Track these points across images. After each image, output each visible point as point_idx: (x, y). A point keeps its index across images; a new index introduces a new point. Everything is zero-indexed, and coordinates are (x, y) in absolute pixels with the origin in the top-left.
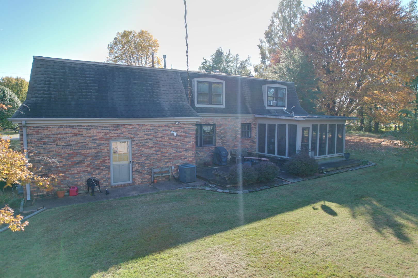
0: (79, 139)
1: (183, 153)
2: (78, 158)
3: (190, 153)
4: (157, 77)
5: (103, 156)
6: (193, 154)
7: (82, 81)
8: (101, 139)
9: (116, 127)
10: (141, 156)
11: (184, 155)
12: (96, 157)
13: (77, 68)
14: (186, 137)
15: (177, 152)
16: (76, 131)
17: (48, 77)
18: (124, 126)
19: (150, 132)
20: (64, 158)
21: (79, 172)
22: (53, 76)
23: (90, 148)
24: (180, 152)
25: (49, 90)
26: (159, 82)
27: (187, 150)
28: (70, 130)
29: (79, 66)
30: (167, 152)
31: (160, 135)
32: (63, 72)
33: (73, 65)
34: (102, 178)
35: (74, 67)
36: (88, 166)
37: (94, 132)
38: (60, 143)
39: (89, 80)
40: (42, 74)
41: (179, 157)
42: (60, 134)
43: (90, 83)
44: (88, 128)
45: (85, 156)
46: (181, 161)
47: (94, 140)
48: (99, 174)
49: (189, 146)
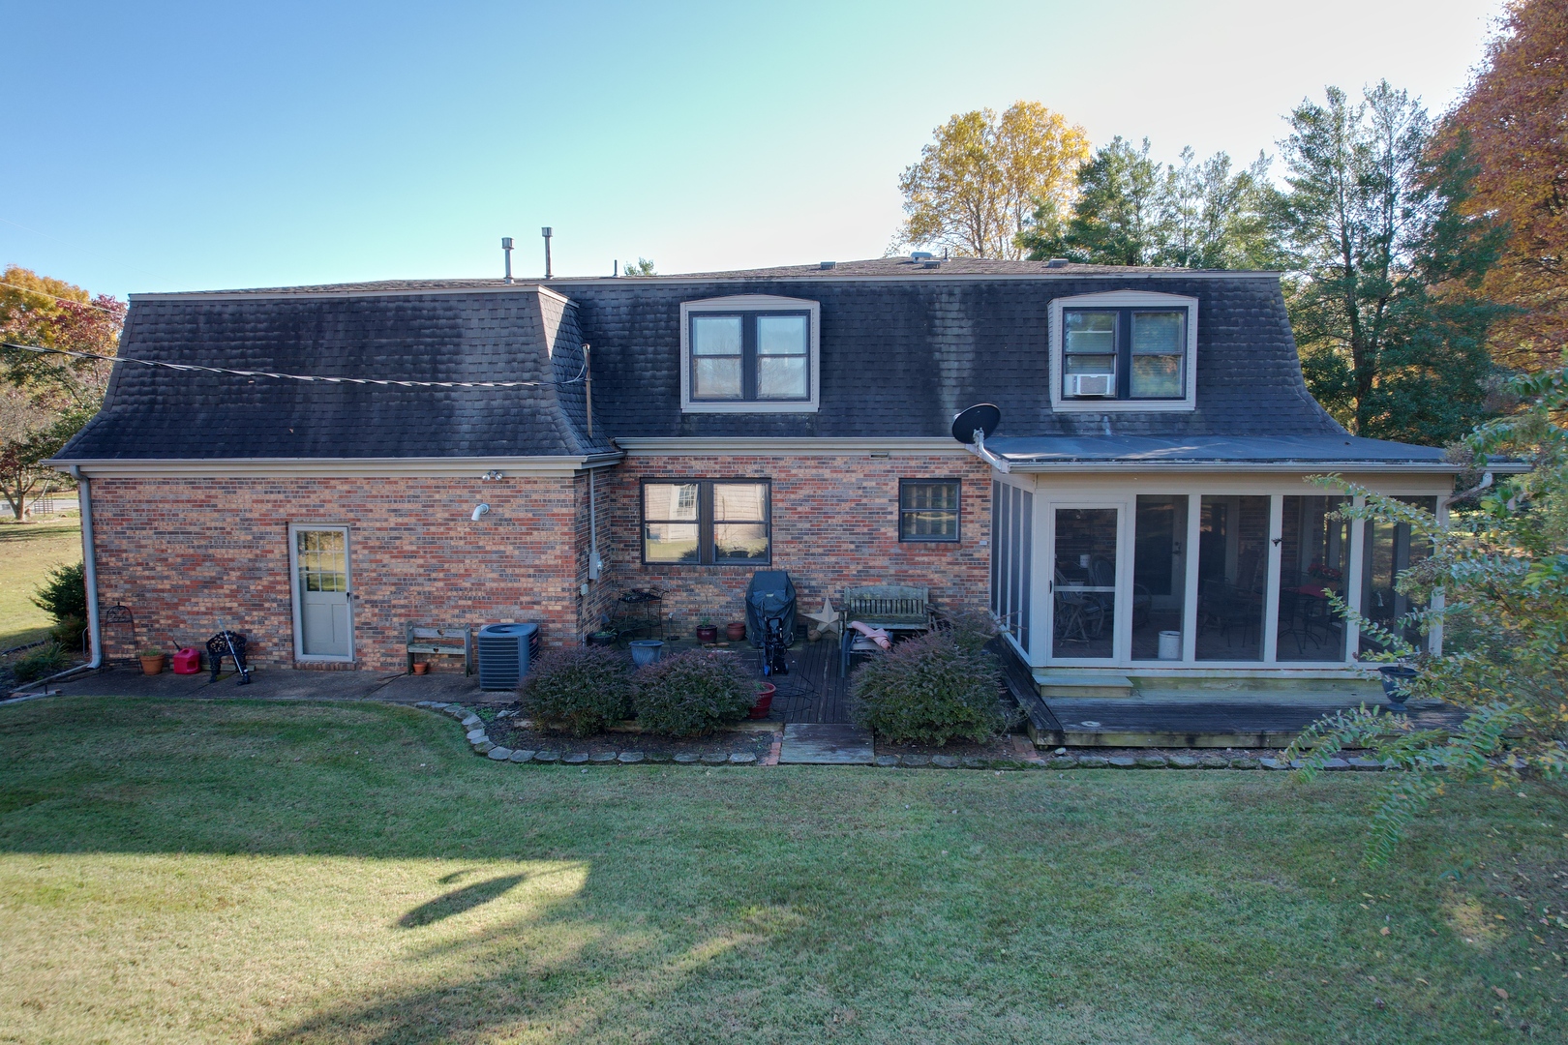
0: (208, 518)
1: (525, 583)
2: (207, 571)
3: (554, 587)
4: (455, 317)
5: (271, 572)
6: (563, 590)
7: (235, 352)
8: (264, 520)
9: (305, 486)
10: (378, 581)
11: (528, 591)
12: (251, 572)
13: (226, 316)
14: (533, 525)
15: (503, 577)
16: (200, 495)
17: (155, 349)
18: (325, 482)
19: (406, 506)
20: (172, 567)
21: (209, 612)
22: (166, 344)
23: (237, 546)
24: (516, 577)
25: (153, 383)
26: (459, 336)
27: (541, 572)
28: (186, 493)
29: (231, 309)
30: (467, 574)
31: (441, 515)
32: (191, 331)
33: (218, 308)
34: (269, 636)
35: (220, 314)
36: (233, 595)
37: (244, 498)
38: (163, 526)
39: (253, 347)
40: (144, 341)
41: (513, 596)
42: (164, 501)
43: (254, 356)
44: (231, 486)
45: (226, 565)
46: (517, 611)
47: (247, 523)
48: (261, 622)
49: (549, 559)
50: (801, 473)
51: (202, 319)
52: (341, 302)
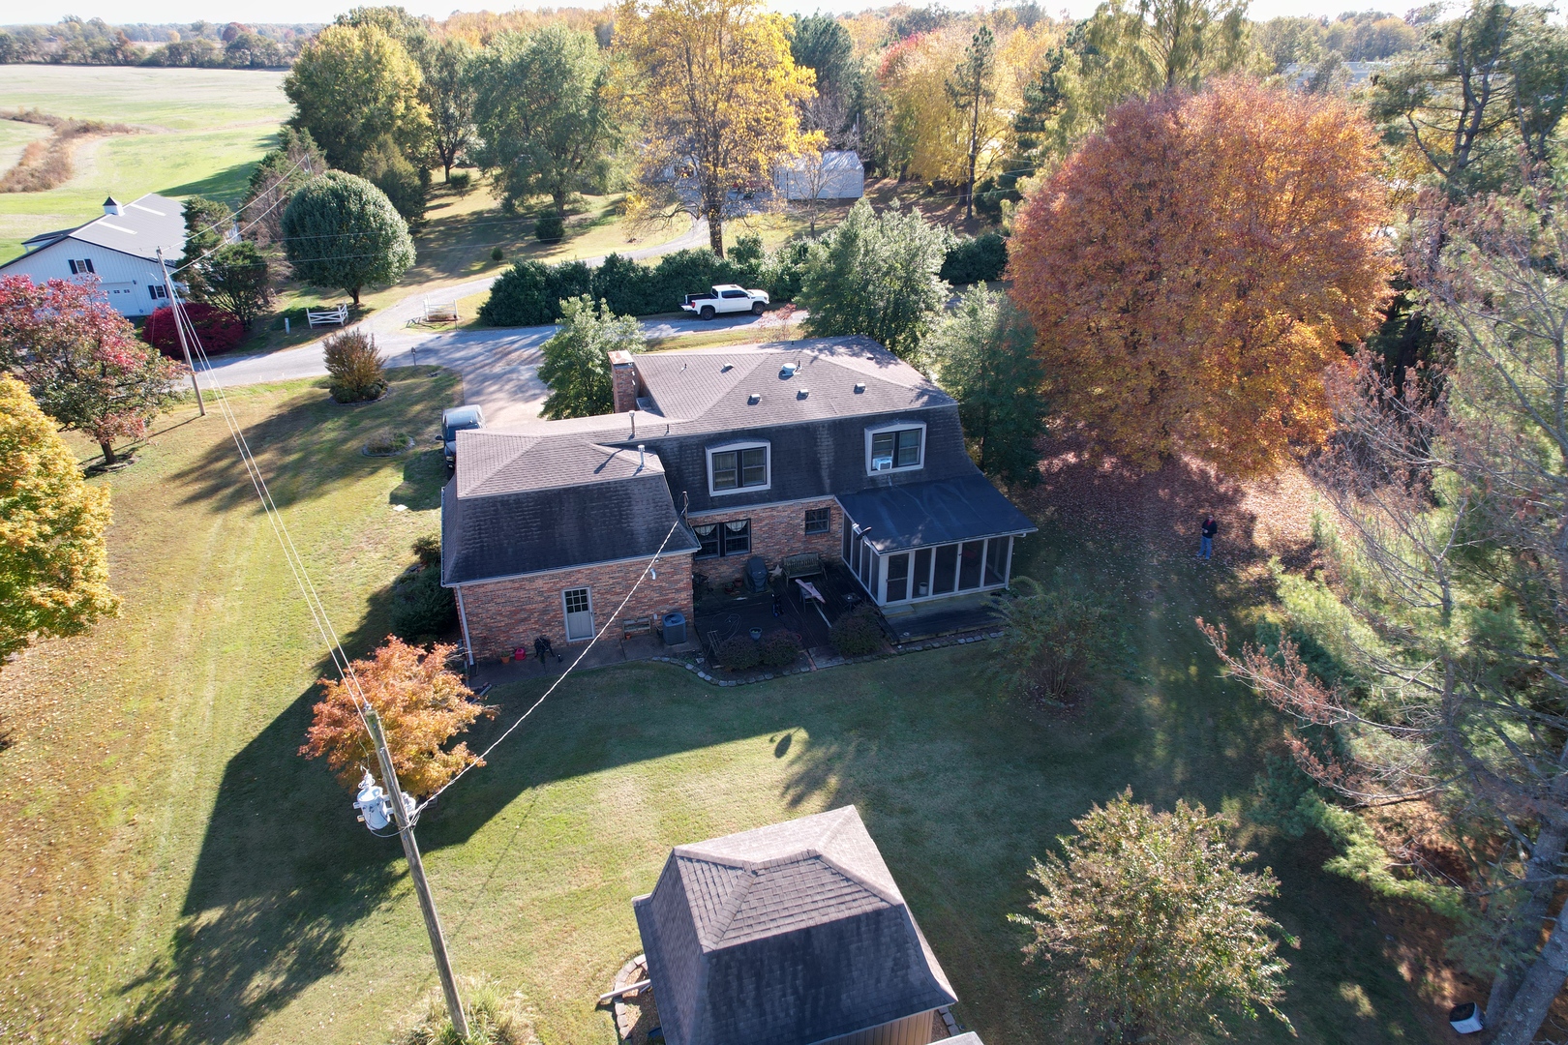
0: (522, 594)
1: (671, 596)
2: (523, 615)
3: (684, 595)
5: (554, 610)
6: (687, 596)
8: (549, 590)
9: (569, 574)
10: (606, 605)
11: (672, 599)
12: (544, 612)
14: (675, 573)
15: (661, 595)
16: (517, 585)
18: (579, 571)
19: (617, 575)
20: (505, 616)
21: (524, 631)
22: (482, 518)
23: (536, 603)
24: (667, 594)
25: (480, 538)
26: (630, 498)
27: (678, 591)
28: (510, 585)
29: (513, 498)
30: (646, 597)
31: (633, 576)
32: (494, 511)
33: (506, 498)
34: (554, 636)
35: (507, 501)
36: (536, 623)
37: (539, 583)
38: (499, 601)
39: (528, 514)
40: (470, 518)
41: (666, 601)
42: (499, 591)
43: (530, 519)
44: (532, 580)
45: (531, 612)
46: (668, 607)
47: (541, 593)
48: (550, 631)
49: (681, 585)
50: (764, 515)
51: (499, 505)
52: (570, 489)
